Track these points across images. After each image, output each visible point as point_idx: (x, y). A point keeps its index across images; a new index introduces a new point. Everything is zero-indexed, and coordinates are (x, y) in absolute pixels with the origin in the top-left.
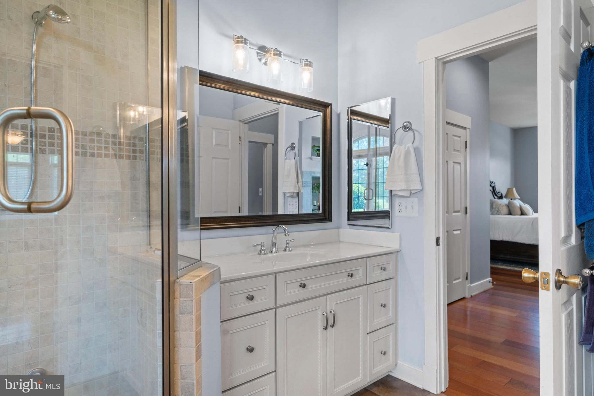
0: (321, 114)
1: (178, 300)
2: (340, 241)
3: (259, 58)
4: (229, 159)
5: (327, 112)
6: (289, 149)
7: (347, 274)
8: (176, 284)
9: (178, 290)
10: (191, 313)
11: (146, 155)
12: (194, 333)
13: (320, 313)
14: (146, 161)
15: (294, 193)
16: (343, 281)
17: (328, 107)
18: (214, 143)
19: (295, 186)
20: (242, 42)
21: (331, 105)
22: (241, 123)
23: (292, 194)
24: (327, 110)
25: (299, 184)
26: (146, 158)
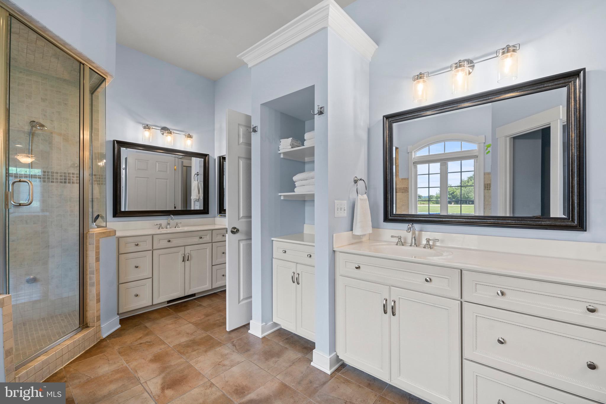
0: (203, 160)
1: (88, 240)
2: (215, 224)
3: (162, 133)
4: (167, 179)
5: (206, 159)
6: (196, 175)
7: (199, 237)
8: (87, 234)
9: (88, 236)
10: (93, 244)
11: (91, 182)
12: (95, 252)
13: (180, 254)
14: (91, 184)
15: (197, 199)
16: (196, 240)
17: (207, 156)
18: (157, 170)
19: (197, 196)
20: (147, 128)
21: (209, 155)
22: (176, 158)
23: (196, 200)
24: (206, 157)
25: (200, 194)
26: (91, 183)
